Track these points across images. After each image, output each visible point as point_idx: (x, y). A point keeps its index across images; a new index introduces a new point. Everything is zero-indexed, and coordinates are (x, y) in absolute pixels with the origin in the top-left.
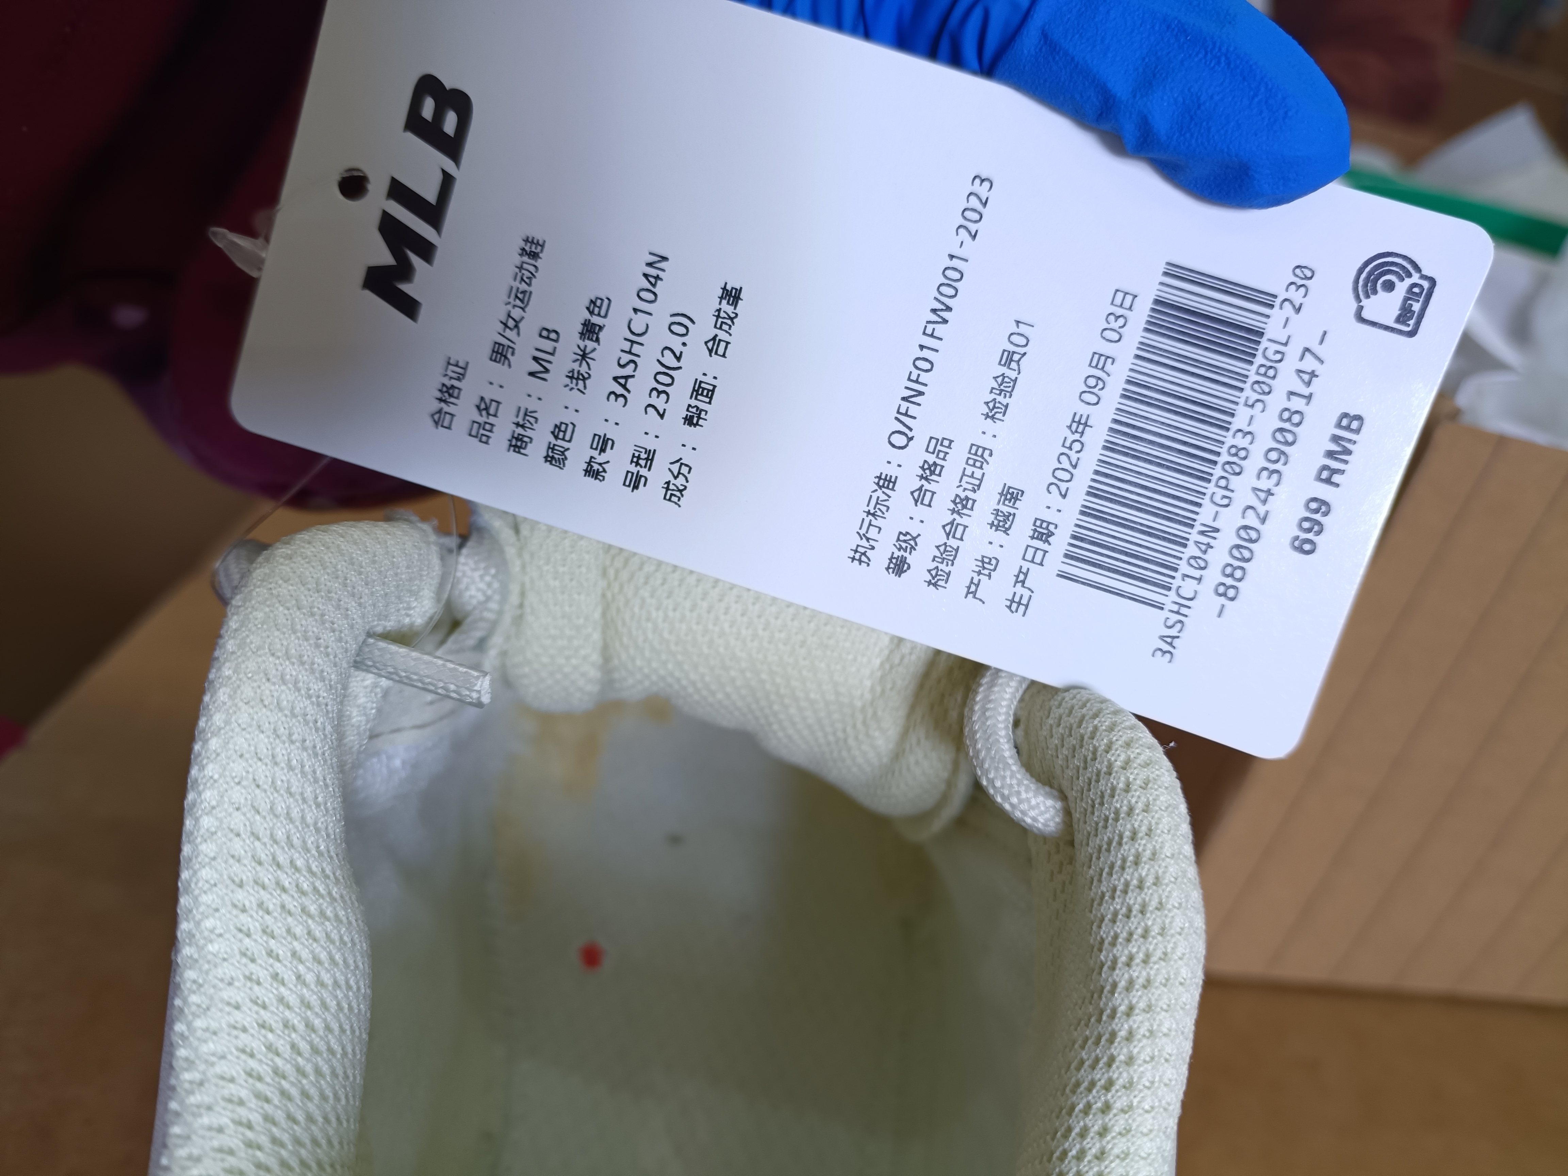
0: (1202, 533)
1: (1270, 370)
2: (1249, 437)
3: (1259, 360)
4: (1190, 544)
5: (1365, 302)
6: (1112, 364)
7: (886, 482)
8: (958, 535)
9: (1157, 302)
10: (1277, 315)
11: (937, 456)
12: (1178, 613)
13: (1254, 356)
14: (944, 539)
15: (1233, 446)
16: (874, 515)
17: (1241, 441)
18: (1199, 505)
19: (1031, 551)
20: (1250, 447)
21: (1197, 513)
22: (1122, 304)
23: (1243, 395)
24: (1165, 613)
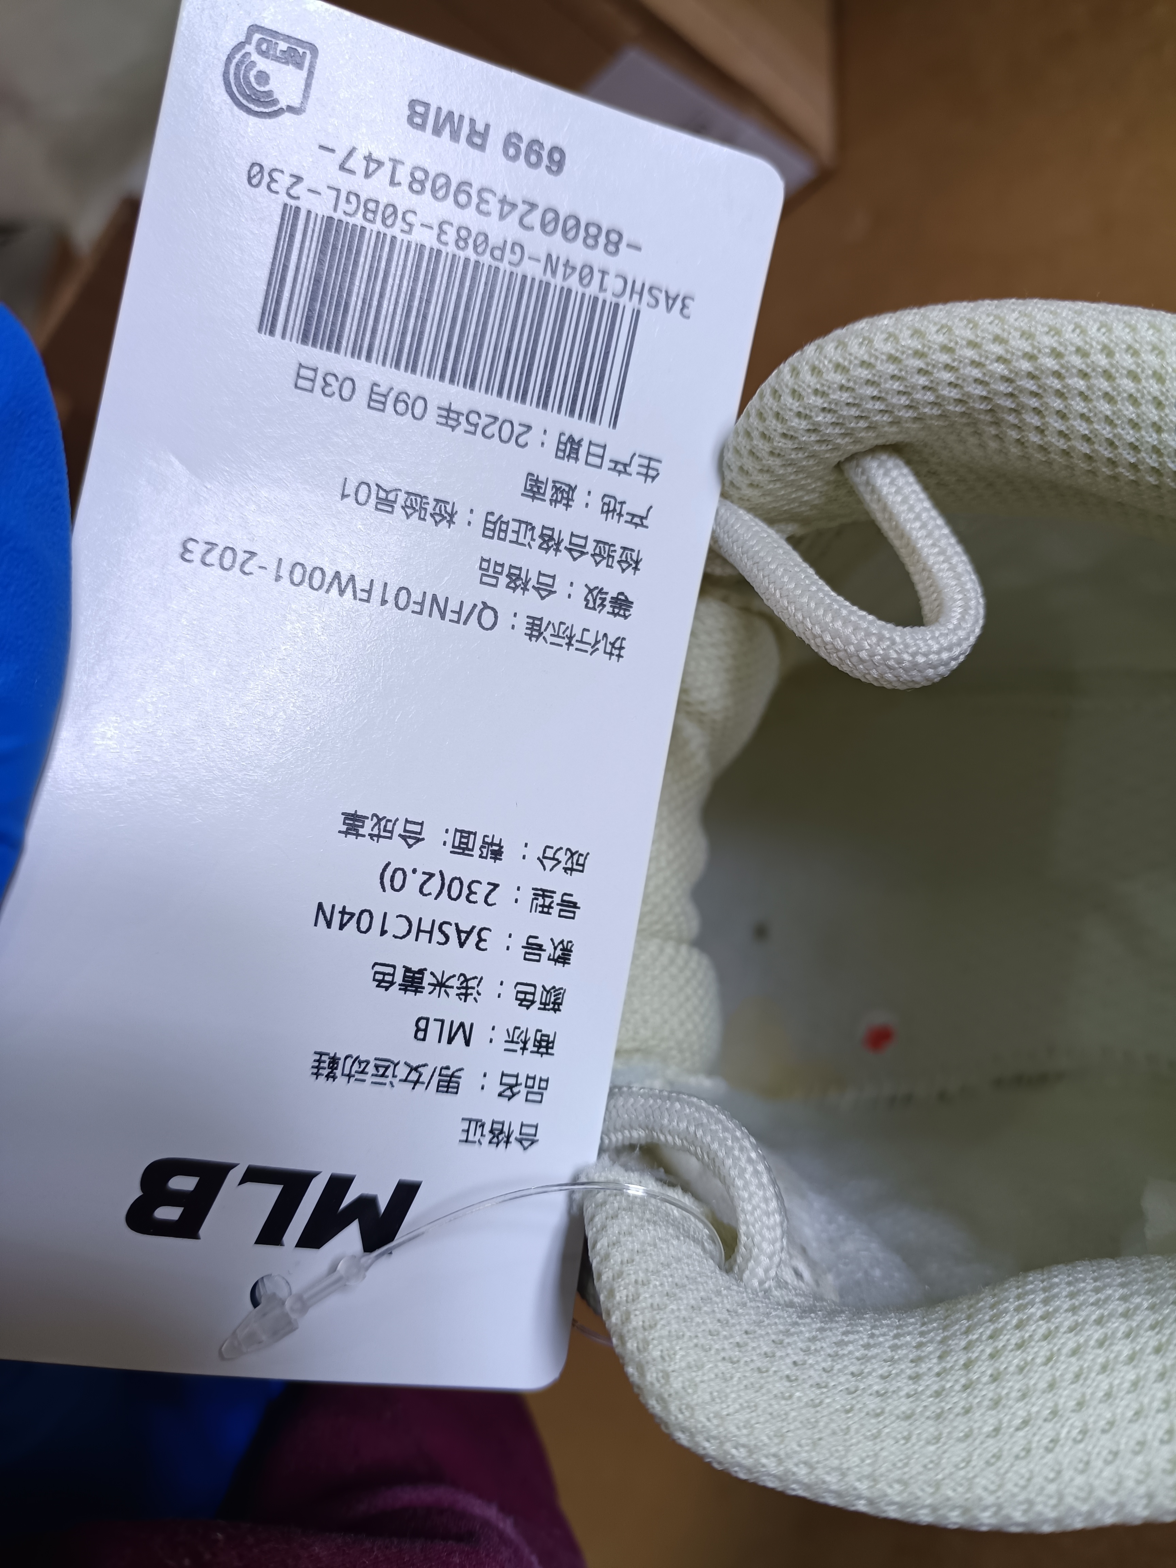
0: (554, 272)
1: (369, 207)
2: (446, 227)
3: (358, 220)
4: (566, 285)
5: (283, 104)
6: (379, 386)
7: (535, 628)
8: (582, 542)
9: (304, 340)
10: (306, 202)
11: (501, 573)
12: (641, 295)
13: (355, 226)
14: (587, 559)
15: (457, 245)
16: (571, 638)
17: (451, 235)
18: (524, 277)
19: (591, 459)
20: (456, 225)
21: (533, 279)
22: (311, 380)
23: (400, 236)
24: (644, 308)
